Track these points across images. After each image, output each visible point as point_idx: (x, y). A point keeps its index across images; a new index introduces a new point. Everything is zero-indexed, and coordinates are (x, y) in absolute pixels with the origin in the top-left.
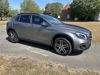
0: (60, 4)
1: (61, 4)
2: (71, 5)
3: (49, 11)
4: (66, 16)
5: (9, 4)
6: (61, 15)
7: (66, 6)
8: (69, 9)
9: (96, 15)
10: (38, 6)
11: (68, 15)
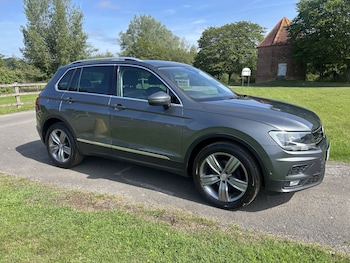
0: (251, 25)
1: (255, 27)
2: (291, 28)
3: (212, 54)
4: (274, 67)
5: (85, 38)
6: (255, 63)
10: (176, 39)
11: (280, 65)
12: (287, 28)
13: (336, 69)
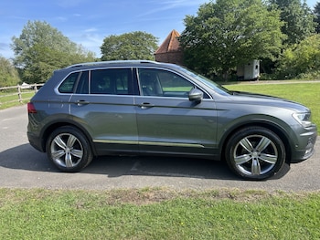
0: (146, 35)
1: (149, 36)
10: (73, 45)
12: (178, 39)
13: (215, 71)
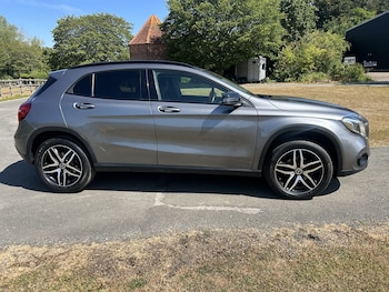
0: (116, 20)
1: (120, 20)
2: (164, 27)
3: (74, 50)
7: (145, 31)
8: (156, 41)
9: (250, 62)
